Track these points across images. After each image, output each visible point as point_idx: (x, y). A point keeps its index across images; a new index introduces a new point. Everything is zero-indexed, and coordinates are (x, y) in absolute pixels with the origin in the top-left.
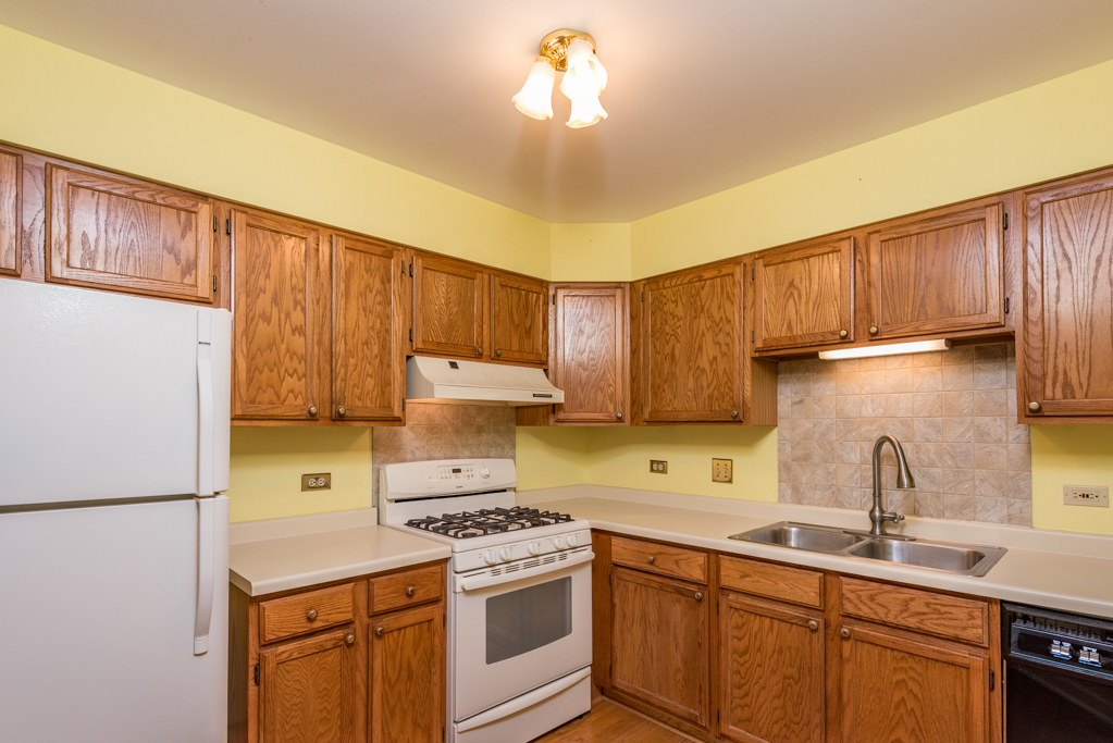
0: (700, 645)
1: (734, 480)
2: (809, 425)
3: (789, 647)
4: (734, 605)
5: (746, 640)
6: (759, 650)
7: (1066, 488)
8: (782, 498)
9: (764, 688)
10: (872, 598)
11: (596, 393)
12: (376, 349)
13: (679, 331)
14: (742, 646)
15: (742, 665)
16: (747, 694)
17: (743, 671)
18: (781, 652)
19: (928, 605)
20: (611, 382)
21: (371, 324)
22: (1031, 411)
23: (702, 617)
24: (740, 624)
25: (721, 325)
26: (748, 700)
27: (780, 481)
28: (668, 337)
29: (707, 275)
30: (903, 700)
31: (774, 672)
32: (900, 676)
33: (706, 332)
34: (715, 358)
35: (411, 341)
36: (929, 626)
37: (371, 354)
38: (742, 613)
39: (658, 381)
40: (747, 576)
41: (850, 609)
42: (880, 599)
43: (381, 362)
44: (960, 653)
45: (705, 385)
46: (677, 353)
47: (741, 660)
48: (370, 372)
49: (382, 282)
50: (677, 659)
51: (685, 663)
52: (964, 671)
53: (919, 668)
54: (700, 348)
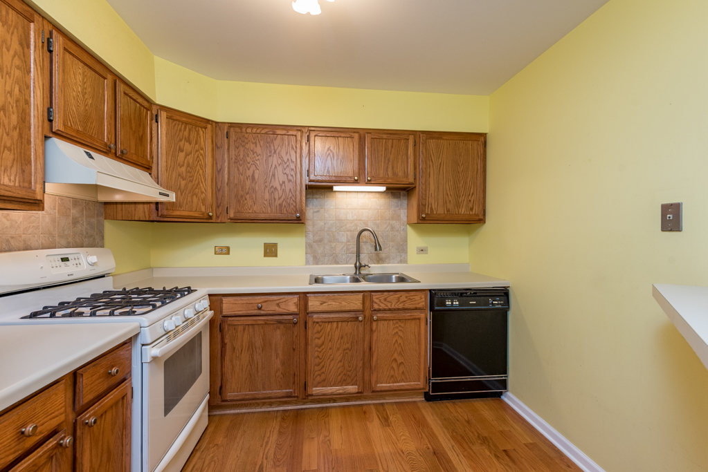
0: (294, 350)
1: (278, 255)
2: (322, 224)
3: (347, 334)
4: (316, 320)
5: (323, 338)
6: (330, 341)
7: (417, 248)
8: (307, 263)
9: (333, 359)
10: (385, 300)
11: (192, 197)
12: (14, 118)
13: (258, 162)
14: (320, 342)
15: (320, 352)
16: (323, 367)
17: (320, 356)
18: (342, 337)
19: (406, 297)
20: (203, 190)
21: (8, 89)
22: (423, 218)
23: (296, 333)
24: (319, 330)
25: (288, 163)
26: (324, 369)
27: (306, 254)
28: (249, 165)
29: (279, 132)
30: (397, 341)
31: (338, 349)
32: (395, 331)
33: (277, 166)
34: (284, 182)
35: (51, 121)
36: (407, 306)
37: (9, 123)
38: (321, 323)
39: (241, 193)
40: (325, 303)
41: (376, 306)
42: (388, 299)
43: (21, 136)
44: (417, 314)
45: (277, 197)
46: (256, 176)
47: (319, 350)
48: (8, 144)
49: (21, 44)
50: (277, 363)
51: (283, 363)
52: (418, 321)
53: (402, 325)
54: (274, 175)
